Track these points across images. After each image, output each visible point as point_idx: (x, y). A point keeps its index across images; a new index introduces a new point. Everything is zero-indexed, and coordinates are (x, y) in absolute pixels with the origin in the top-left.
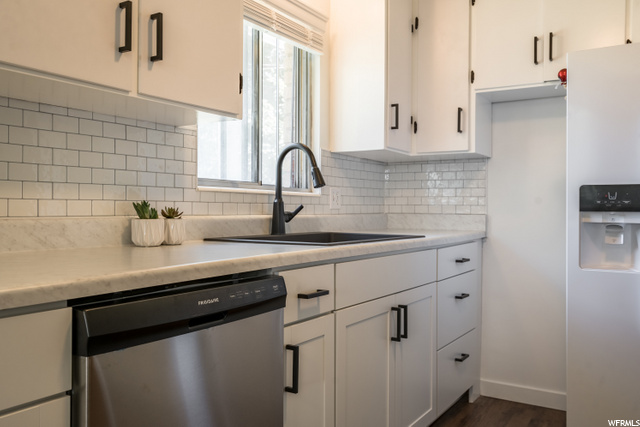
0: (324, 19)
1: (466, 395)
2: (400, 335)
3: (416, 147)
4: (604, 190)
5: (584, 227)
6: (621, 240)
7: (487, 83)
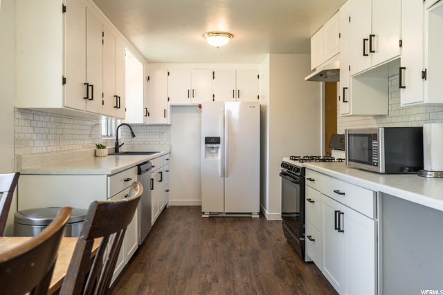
1: (167, 204)
2: (161, 180)
3: (148, 121)
4: (210, 138)
5: (206, 147)
7: (173, 102)
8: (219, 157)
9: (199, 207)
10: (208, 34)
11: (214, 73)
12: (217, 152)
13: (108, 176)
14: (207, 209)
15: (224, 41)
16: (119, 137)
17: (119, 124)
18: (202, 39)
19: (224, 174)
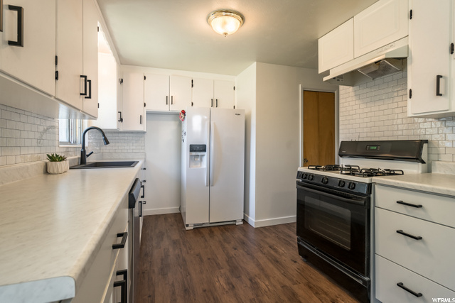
3: (122, 128)
5: (191, 156)
6: (199, 159)
7: (149, 108)
8: (204, 165)
11: (192, 81)
12: (201, 160)
14: (191, 220)
16: (86, 145)
17: (86, 127)
19: (210, 183)
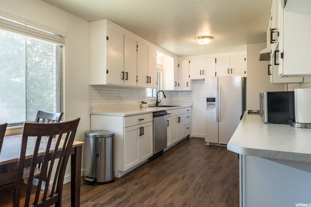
0: (163, 66)
1: (189, 136)
2: (179, 122)
3: (179, 89)
4: (210, 98)
5: (207, 104)
6: (212, 106)
7: (192, 78)
8: (215, 110)
9: (204, 139)
10: (198, 38)
11: (216, 59)
13: (124, 117)
14: (208, 140)
15: (207, 41)
18: (195, 41)
19: (218, 120)
